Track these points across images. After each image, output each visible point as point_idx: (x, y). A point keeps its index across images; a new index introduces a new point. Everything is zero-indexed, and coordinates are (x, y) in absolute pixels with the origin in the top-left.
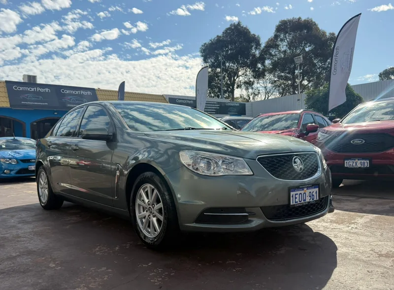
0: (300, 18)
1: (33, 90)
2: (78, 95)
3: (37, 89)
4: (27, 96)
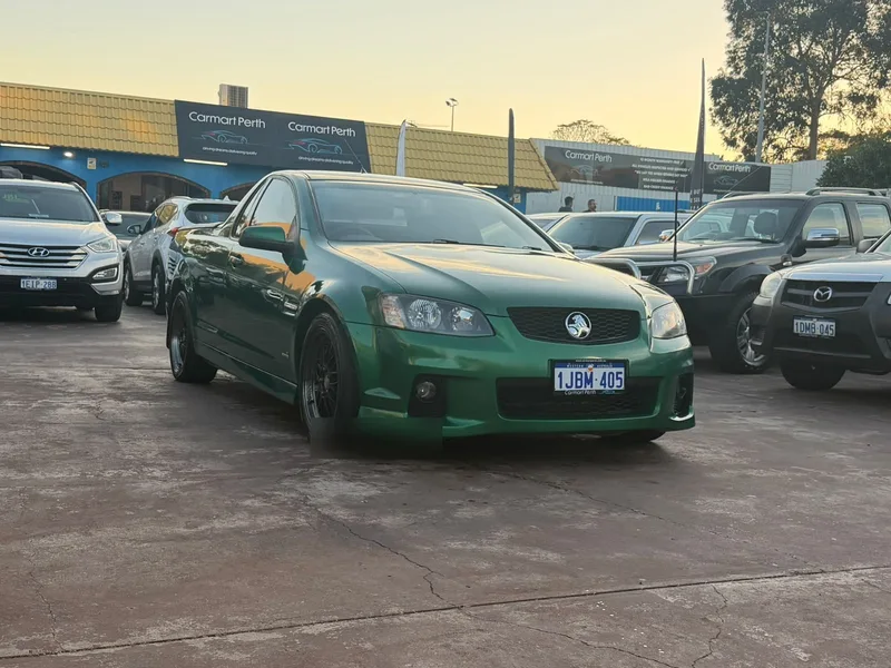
4: (216, 136)
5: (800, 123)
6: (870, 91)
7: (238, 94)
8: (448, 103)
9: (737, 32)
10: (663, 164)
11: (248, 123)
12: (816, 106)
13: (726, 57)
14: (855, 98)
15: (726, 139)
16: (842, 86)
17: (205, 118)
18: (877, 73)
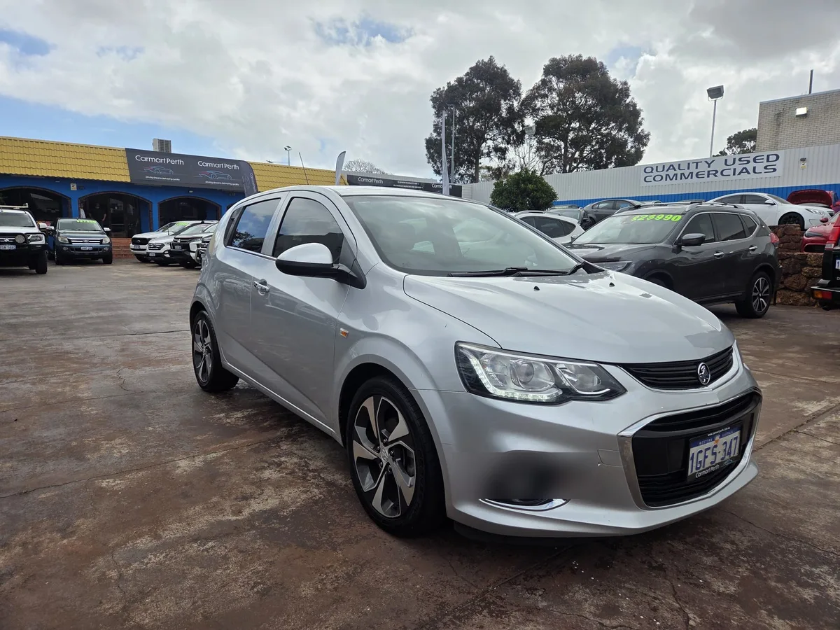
0: (580, 56)
1: (161, 161)
2: (220, 169)
3: (166, 161)
4: (153, 170)
5: (471, 163)
6: (503, 146)
7: (164, 145)
8: (286, 149)
9: (438, 115)
10: (409, 185)
11: (173, 162)
12: (478, 154)
13: (432, 128)
14: (497, 149)
15: (435, 171)
16: (490, 143)
17: (146, 159)
18: (506, 137)
